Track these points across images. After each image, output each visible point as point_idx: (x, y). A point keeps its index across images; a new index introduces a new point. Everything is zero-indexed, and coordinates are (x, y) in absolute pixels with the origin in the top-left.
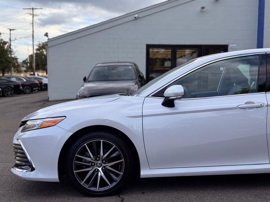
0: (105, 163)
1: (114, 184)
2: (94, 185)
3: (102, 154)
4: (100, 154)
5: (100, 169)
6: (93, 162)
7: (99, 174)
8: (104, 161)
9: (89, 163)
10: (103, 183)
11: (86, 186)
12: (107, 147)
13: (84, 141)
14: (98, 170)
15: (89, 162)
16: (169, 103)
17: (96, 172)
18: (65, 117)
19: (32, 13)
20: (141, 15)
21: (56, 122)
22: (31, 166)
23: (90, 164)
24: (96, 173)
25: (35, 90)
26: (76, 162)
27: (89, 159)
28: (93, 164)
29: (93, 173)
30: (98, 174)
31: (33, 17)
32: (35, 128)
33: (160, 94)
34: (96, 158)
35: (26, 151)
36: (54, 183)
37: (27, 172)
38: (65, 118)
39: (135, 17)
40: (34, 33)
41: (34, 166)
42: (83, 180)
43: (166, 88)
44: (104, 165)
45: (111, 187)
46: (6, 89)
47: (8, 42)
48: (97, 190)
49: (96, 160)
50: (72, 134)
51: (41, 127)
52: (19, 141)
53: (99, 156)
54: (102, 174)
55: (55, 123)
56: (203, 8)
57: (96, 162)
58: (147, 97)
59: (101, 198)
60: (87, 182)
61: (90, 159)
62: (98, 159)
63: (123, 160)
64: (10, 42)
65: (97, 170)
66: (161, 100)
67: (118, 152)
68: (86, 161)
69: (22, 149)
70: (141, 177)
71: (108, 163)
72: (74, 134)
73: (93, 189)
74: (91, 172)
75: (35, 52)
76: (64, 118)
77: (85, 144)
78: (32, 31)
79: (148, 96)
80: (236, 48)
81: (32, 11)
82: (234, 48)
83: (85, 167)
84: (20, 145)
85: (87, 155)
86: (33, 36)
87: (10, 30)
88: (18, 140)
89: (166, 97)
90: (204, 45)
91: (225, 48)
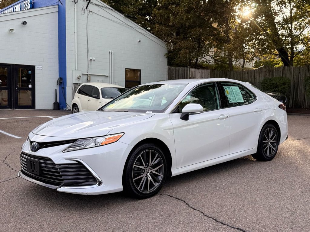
0: (151, 169)
1: (158, 184)
5: (149, 174)
7: (149, 179)
11: (141, 191)
14: (147, 175)
18: (124, 133)
26: (134, 171)
27: (143, 167)
38: (124, 135)
42: (139, 187)
44: (150, 171)
45: (156, 187)
48: (148, 192)
50: (133, 147)
54: (151, 178)
56: (12, 30)
58: (170, 113)
62: (146, 166)
63: (163, 164)
67: (159, 158)
70: (172, 176)
71: (154, 169)
73: (145, 192)
74: (144, 177)
80: (42, 69)
82: (40, 68)
90: (13, 65)
91: (32, 68)
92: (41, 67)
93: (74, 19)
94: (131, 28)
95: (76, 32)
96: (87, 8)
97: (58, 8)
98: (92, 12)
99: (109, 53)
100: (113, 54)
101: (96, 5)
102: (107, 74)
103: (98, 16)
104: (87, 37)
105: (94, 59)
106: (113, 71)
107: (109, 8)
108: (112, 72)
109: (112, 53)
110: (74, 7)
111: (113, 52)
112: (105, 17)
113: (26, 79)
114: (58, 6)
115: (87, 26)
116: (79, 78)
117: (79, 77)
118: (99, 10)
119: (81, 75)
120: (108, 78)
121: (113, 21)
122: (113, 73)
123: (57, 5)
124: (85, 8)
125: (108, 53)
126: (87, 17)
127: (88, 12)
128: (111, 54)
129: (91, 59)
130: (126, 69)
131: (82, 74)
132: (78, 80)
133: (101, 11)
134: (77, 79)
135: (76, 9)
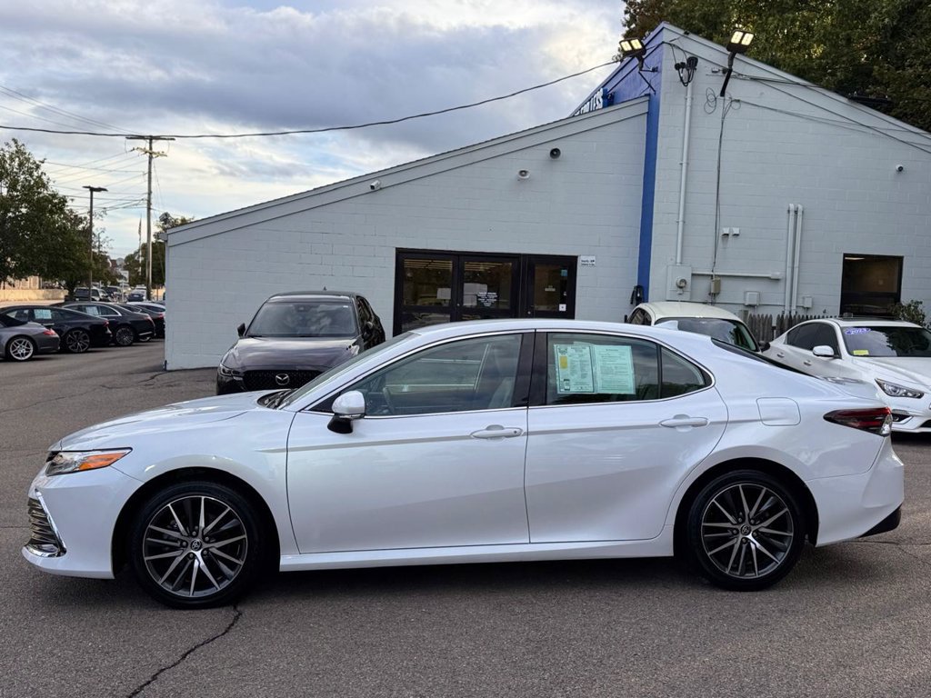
0: (208, 542)
1: (226, 583)
2: (186, 586)
3: (202, 524)
4: (198, 525)
5: (198, 553)
6: (182, 541)
7: (196, 564)
8: (207, 539)
9: (176, 542)
10: (203, 582)
11: (168, 588)
12: (212, 510)
13: (167, 499)
14: (194, 555)
15: (176, 540)
16: (342, 425)
17: (191, 559)
18: (131, 449)
19: (148, 148)
20: (385, 182)
21: (112, 459)
22: (59, 544)
23: (178, 544)
24: (190, 561)
25: (145, 337)
26: (149, 539)
27: (175, 534)
28: (184, 543)
29: (185, 560)
30: (193, 563)
31: (151, 158)
32: (70, 469)
33: (325, 406)
34: (191, 533)
35: (49, 515)
36: (105, 581)
37: (49, 556)
39: (372, 187)
40: (152, 196)
41: (65, 546)
42: (162, 577)
43: (339, 394)
44: (205, 546)
45: (219, 589)
46: (72, 335)
47: (85, 218)
48: (191, 596)
49: (190, 535)
50: (143, 484)
51: (82, 468)
52: (39, 494)
53: (197, 527)
54: (202, 563)
55: (109, 462)
56: (523, 173)
57: (190, 540)
58: (299, 411)
59: (196, 612)
60: (171, 579)
61: (178, 533)
62: (194, 533)
63: (245, 536)
64: (91, 219)
65: (191, 555)
66: (327, 418)
67: (234, 520)
68: (169, 538)
69: (42, 511)
70: (281, 570)
71: (216, 542)
72: (146, 484)
73: (182, 593)
74: (181, 558)
75: (153, 240)
76: (128, 451)
77: (169, 505)
78: (147, 191)
79: (303, 409)
80: (594, 263)
81: (148, 145)
82: (590, 263)
83: (167, 549)
84: (39, 502)
85: (172, 526)
86: (149, 203)
87: (92, 190)
88: (36, 490)
89: (336, 414)
90: (525, 255)
91: (570, 263)
92: (594, 258)
93: (682, 129)
94: (872, 132)
95: (685, 161)
96: (723, 94)
97: (646, 104)
98: (738, 101)
99: (789, 211)
100: (800, 213)
101: (754, 79)
102: (778, 273)
103: (761, 110)
104: (719, 171)
105: (736, 231)
106: (796, 264)
107: (798, 84)
108: (793, 268)
109: (796, 212)
110: (683, 95)
111: (800, 207)
112: (781, 111)
113: (554, 290)
114: (647, 98)
115: (720, 142)
116: (681, 287)
117: (683, 284)
118: (762, 94)
119: (689, 279)
120: (782, 284)
121: (810, 119)
122: (796, 270)
123: (646, 95)
124: (718, 92)
125: (786, 212)
126: (723, 118)
127: (727, 103)
128: (792, 213)
129: (726, 231)
130: (845, 255)
131: (693, 275)
132: (680, 291)
133: (770, 96)
134: (676, 288)
135: (689, 100)
